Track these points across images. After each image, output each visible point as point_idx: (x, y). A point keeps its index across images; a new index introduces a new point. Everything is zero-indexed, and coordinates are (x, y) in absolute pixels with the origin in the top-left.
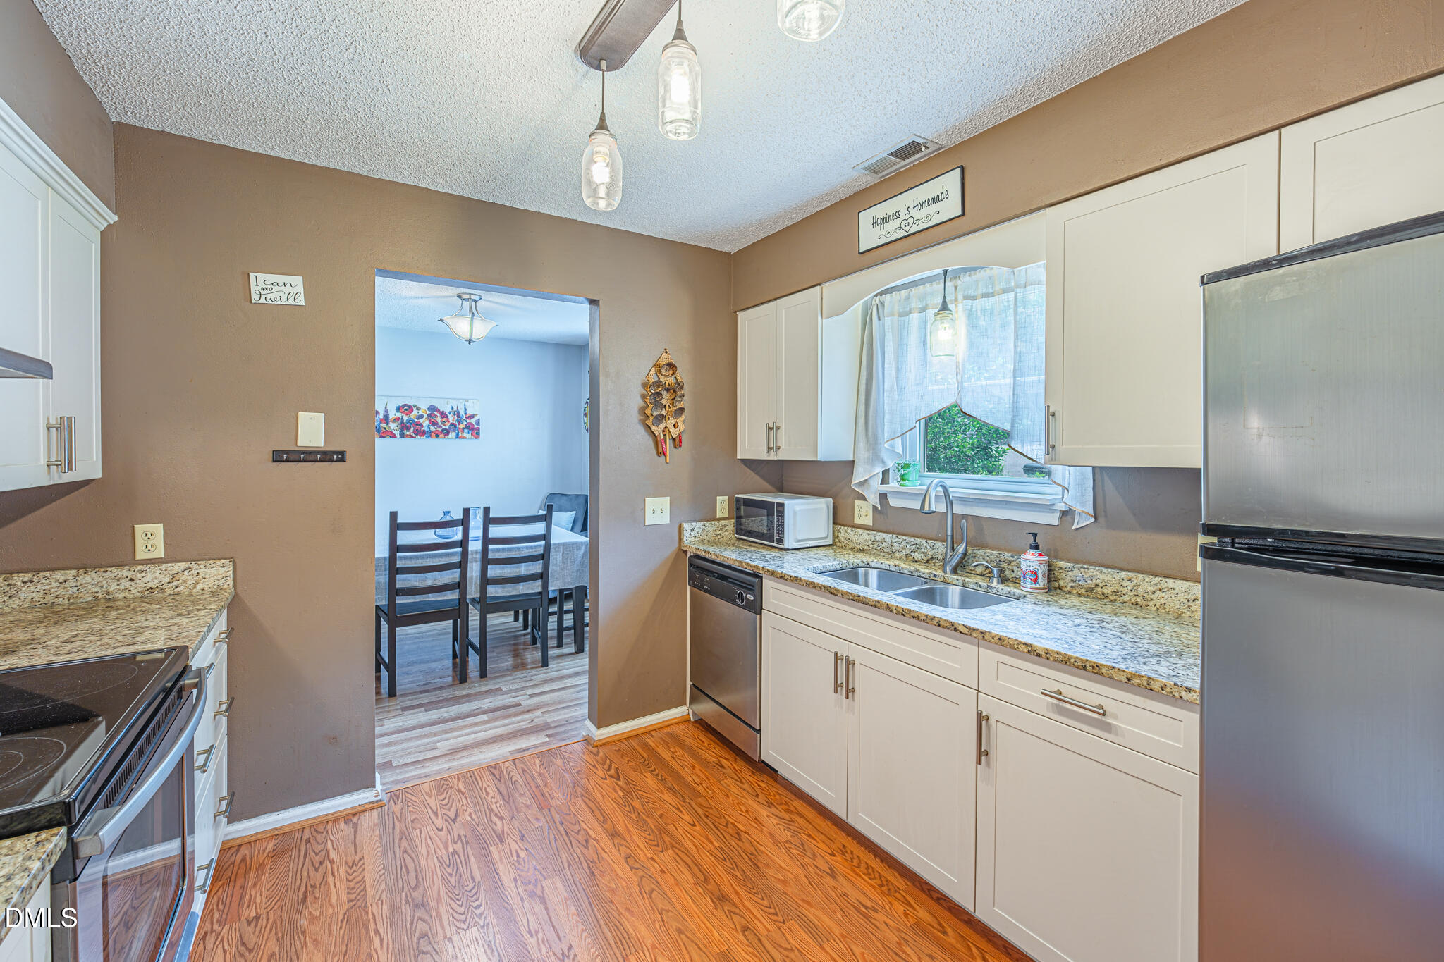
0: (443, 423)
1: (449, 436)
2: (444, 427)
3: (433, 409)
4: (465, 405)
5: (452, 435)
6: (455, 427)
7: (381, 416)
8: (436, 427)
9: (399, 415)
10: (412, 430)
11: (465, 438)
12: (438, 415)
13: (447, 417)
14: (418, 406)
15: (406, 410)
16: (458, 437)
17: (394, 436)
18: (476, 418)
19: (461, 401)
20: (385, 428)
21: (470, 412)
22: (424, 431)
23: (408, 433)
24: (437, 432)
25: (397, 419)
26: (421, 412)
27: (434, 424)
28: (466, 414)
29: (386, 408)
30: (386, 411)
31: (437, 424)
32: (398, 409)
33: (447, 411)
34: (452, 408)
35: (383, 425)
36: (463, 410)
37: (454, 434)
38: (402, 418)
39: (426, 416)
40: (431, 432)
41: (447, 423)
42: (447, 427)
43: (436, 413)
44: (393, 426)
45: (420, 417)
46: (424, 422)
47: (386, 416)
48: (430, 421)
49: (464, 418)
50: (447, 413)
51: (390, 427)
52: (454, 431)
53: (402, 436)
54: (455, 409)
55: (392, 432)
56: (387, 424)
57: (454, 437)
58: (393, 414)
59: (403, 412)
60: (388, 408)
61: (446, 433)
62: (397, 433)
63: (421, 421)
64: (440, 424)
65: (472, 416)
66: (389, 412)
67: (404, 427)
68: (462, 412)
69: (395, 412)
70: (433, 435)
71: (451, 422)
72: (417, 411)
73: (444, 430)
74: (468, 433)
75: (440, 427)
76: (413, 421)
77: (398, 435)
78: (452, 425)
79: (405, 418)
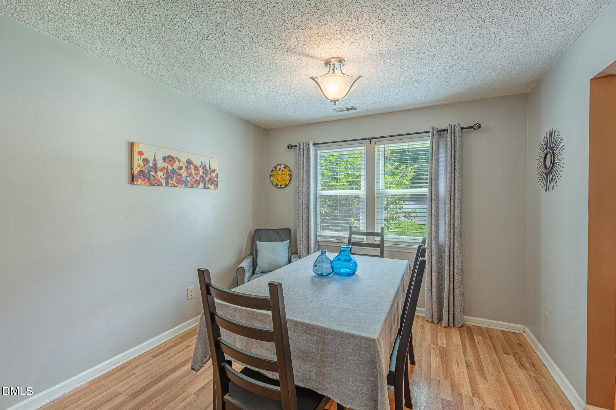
0: (196, 174)
1: (200, 186)
2: (196, 178)
3: (189, 162)
4: (209, 161)
5: (201, 185)
6: (204, 179)
7: (151, 165)
8: (191, 177)
9: (165, 165)
10: (174, 179)
11: (209, 188)
12: (193, 168)
13: (198, 170)
14: (179, 158)
15: (170, 161)
16: (205, 187)
17: (160, 185)
18: (216, 172)
19: (207, 158)
20: (154, 176)
21: (213, 167)
22: (183, 181)
23: (172, 182)
24: (192, 182)
25: (163, 169)
26: (181, 164)
27: (190, 175)
28: (210, 168)
29: (155, 157)
30: (155, 160)
31: (192, 175)
32: (164, 159)
33: (199, 165)
34: (202, 163)
35: (152, 173)
36: (208, 165)
37: (203, 184)
38: (167, 168)
39: (184, 168)
40: (188, 182)
41: (198, 175)
42: (198, 179)
43: (192, 166)
44: (160, 174)
45: (180, 168)
46: (183, 173)
47: (155, 165)
48: (187, 173)
49: (209, 172)
50: (199, 167)
51: (157, 176)
52: (202, 182)
53: (167, 184)
54: (204, 164)
55: (159, 180)
56: (156, 172)
57: (203, 188)
58: (160, 164)
59: (168, 163)
60: (156, 158)
61: (197, 183)
62: (163, 181)
63: (181, 171)
64: (194, 175)
65: (214, 171)
66: (157, 162)
67: (168, 177)
68: (208, 168)
69: (162, 161)
70: (189, 185)
71: (201, 174)
72: (178, 163)
73: (196, 181)
74: (211, 185)
75: (194, 178)
76: (176, 171)
77: (164, 185)
78: (202, 177)
79: (170, 168)
